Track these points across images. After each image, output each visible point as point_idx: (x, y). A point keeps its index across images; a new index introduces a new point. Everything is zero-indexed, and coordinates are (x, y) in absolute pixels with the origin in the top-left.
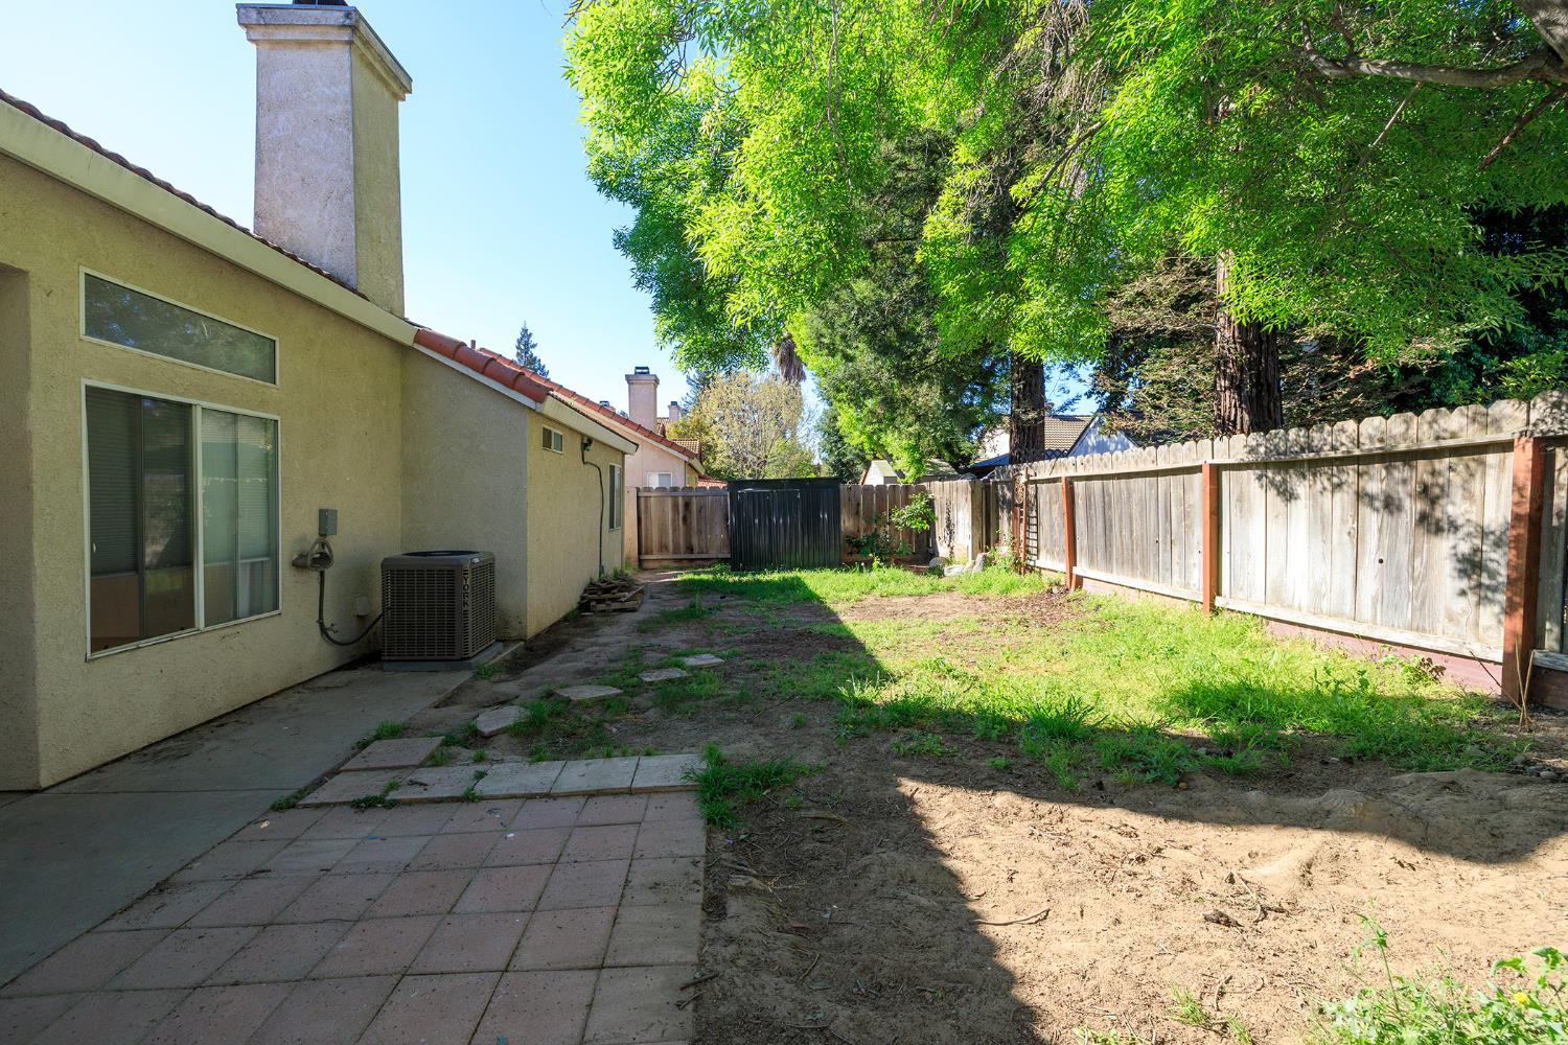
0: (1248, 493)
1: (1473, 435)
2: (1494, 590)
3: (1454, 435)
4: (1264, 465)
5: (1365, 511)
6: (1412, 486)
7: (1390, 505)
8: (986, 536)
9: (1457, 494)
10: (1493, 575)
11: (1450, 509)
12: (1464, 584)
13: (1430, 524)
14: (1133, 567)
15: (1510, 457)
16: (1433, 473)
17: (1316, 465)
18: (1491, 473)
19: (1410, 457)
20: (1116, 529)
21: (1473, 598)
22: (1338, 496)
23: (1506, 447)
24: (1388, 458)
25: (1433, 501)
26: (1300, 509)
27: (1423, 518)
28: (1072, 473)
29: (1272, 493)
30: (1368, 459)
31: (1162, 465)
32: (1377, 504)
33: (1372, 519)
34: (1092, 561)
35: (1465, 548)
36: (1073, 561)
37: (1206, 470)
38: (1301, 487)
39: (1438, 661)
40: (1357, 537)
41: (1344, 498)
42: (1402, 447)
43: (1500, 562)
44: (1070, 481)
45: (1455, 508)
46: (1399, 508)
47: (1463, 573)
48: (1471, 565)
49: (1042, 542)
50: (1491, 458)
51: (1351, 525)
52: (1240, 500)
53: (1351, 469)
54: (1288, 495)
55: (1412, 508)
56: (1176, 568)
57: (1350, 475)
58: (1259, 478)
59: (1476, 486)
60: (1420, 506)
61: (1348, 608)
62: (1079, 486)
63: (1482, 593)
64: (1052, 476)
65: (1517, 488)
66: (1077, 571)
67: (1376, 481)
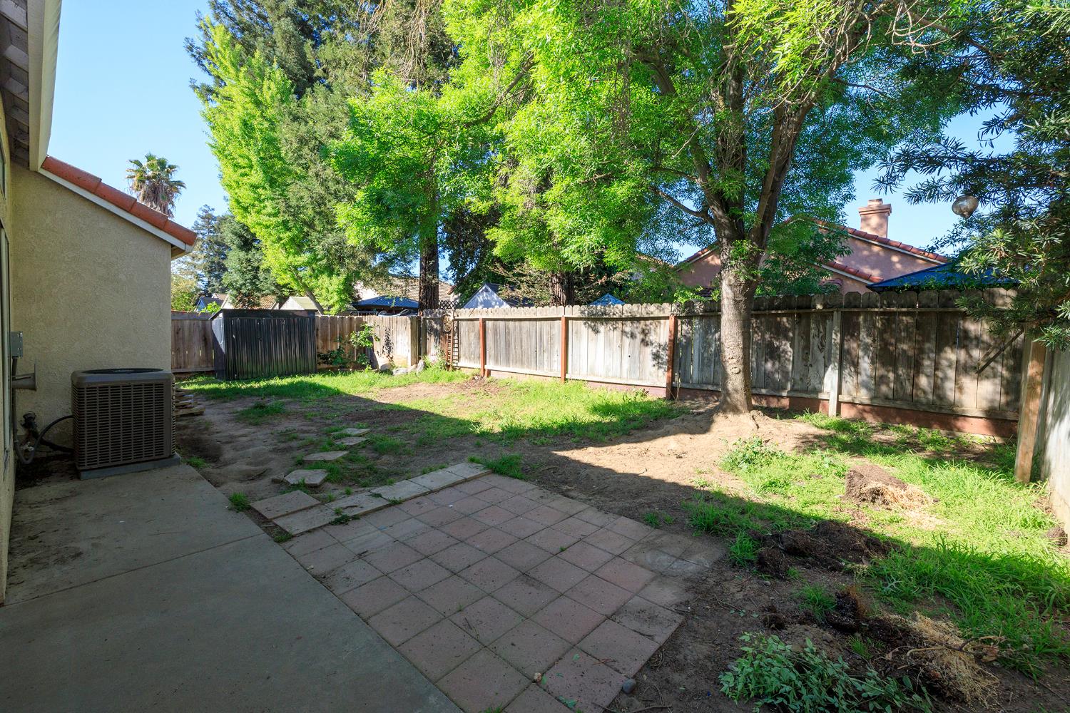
0: (579, 329)
1: (657, 314)
2: (662, 364)
3: (652, 313)
4: (587, 319)
5: (624, 338)
6: (640, 330)
7: (633, 336)
8: (419, 350)
9: (652, 332)
10: (662, 359)
11: (651, 338)
12: (655, 362)
13: (645, 343)
14: (522, 363)
15: (667, 321)
16: (646, 325)
17: (608, 320)
18: (662, 326)
19: (639, 319)
20: (512, 346)
21: (656, 367)
22: (615, 332)
23: (667, 318)
24: (633, 319)
25: (646, 335)
26: (601, 336)
27: (643, 340)
28: (485, 316)
29: (590, 330)
30: (627, 319)
31: (539, 316)
32: (629, 335)
33: (627, 341)
34: (497, 361)
35: (655, 351)
36: (485, 363)
37: (563, 319)
38: (602, 328)
39: (647, 389)
40: (621, 347)
41: (617, 333)
42: (638, 316)
43: (665, 356)
44: (484, 321)
45: (652, 337)
46: (636, 337)
47: (654, 359)
48: (656, 356)
49: (462, 353)
50: (662, 321)
51: (619, 343)
52: (577, 333)
53: (620, 323)
54: (597, 332)
55: (639, 337)
56: (545, 363)
57: (619, 324)
58: (585, 324)
59: (658, 330)
60: (642, 336)
61: (618, 375)
62: (489, 324)
63: (659, 365)
64: (471, 317)
65: (670, 332)
66: (486, 367)
67: (628, 327)
